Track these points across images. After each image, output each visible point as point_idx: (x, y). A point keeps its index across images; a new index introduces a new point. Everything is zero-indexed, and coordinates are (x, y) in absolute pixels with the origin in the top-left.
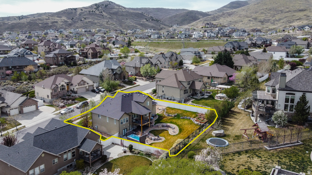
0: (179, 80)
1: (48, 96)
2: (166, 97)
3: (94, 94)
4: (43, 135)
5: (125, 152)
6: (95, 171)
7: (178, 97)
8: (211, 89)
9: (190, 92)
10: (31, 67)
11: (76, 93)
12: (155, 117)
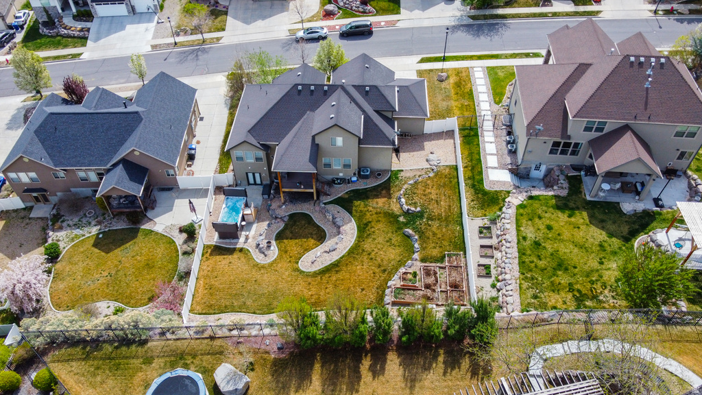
0: (570, 98)
2: (514, 126)
4: (66, 116)
5: (181, 231)
6: (108, 229)
12: (368, 181)
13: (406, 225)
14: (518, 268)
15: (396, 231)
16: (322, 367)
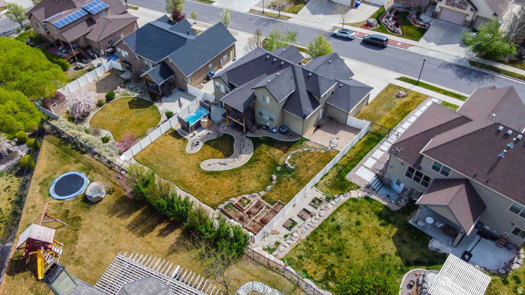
12: (283, 136)
13: (277, 172)
14: (308, 235)
15: (268, 174)
16: (141, 213)
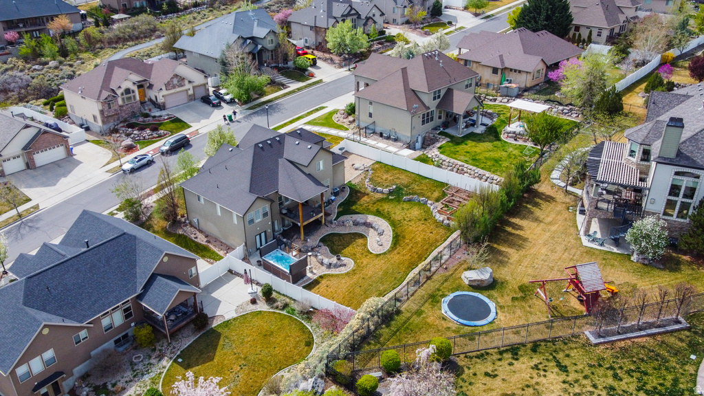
0: (413, 86)
1: (95, 117)
2: (378, 130)
3: (208, 108)
4: (49, 272)
5: (254, 302)
6: (179, 353)
7: (406, 134)
8: (497, 103)
9: (440, 118)
10: (63, 22)
11: (162, 107)
12: (340, 195)
13: (399, 197)
14: (485, 171)
15: (399, 203)
